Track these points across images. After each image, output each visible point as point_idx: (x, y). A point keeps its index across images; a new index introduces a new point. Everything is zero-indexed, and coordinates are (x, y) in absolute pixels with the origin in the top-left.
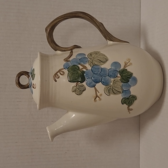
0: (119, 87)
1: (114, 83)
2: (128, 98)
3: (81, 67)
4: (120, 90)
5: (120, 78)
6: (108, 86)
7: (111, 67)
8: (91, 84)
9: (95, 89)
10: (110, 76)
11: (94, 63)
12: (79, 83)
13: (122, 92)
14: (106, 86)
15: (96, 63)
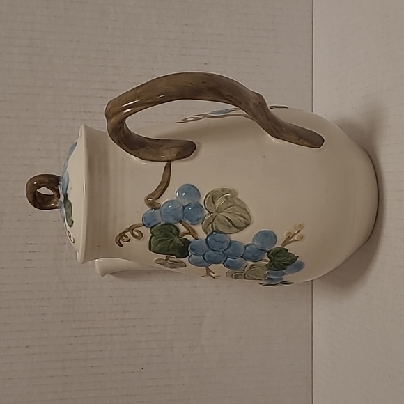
0: (261, 274)
1: (250, 268)
3: (183, 229)
5: (267, 263)
7: (253, 241)
8: (200, 264)
9: (208, 269)
10: (246, 258)
11: (216, 227)
12: (173, 256)
14: (232, 270)
15: (220, 229)
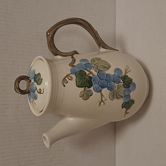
0: (122, 92)
1: (117, 88)
2: (128, 103)
3: (87, 73)
4: (123, 95)
5: (123, 84)
6: (113, 91)
7: (114, 73)
8: (98, 89)
9: (101, 94)
10: (115, 82)
11: (99, 69)
12: (87, 88)
13: (124, 97)
14: (111, 91)
15: (101, 69)
